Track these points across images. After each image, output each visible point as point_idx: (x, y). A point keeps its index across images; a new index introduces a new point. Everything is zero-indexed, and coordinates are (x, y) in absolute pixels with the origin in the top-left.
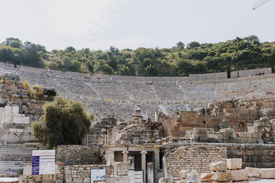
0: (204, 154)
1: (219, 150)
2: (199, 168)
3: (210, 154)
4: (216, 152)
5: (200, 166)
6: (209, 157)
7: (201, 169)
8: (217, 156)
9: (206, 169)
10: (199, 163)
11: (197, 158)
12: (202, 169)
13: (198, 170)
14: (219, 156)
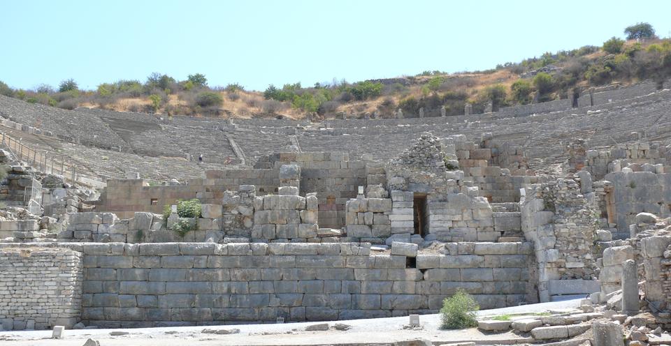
0: (21, 264)
1: (54, 257)
2: (7, 293)
3: (35, 265)
4: (48, 260)
5: (10, 288)
6: (31, 272)
7: (11, 294)
8: (50, 269)
9: (22, 296)
10: (8, 284)
11: (7, 273)
12: (14, 296)
13: (6, 297)
14: (53, 269)
